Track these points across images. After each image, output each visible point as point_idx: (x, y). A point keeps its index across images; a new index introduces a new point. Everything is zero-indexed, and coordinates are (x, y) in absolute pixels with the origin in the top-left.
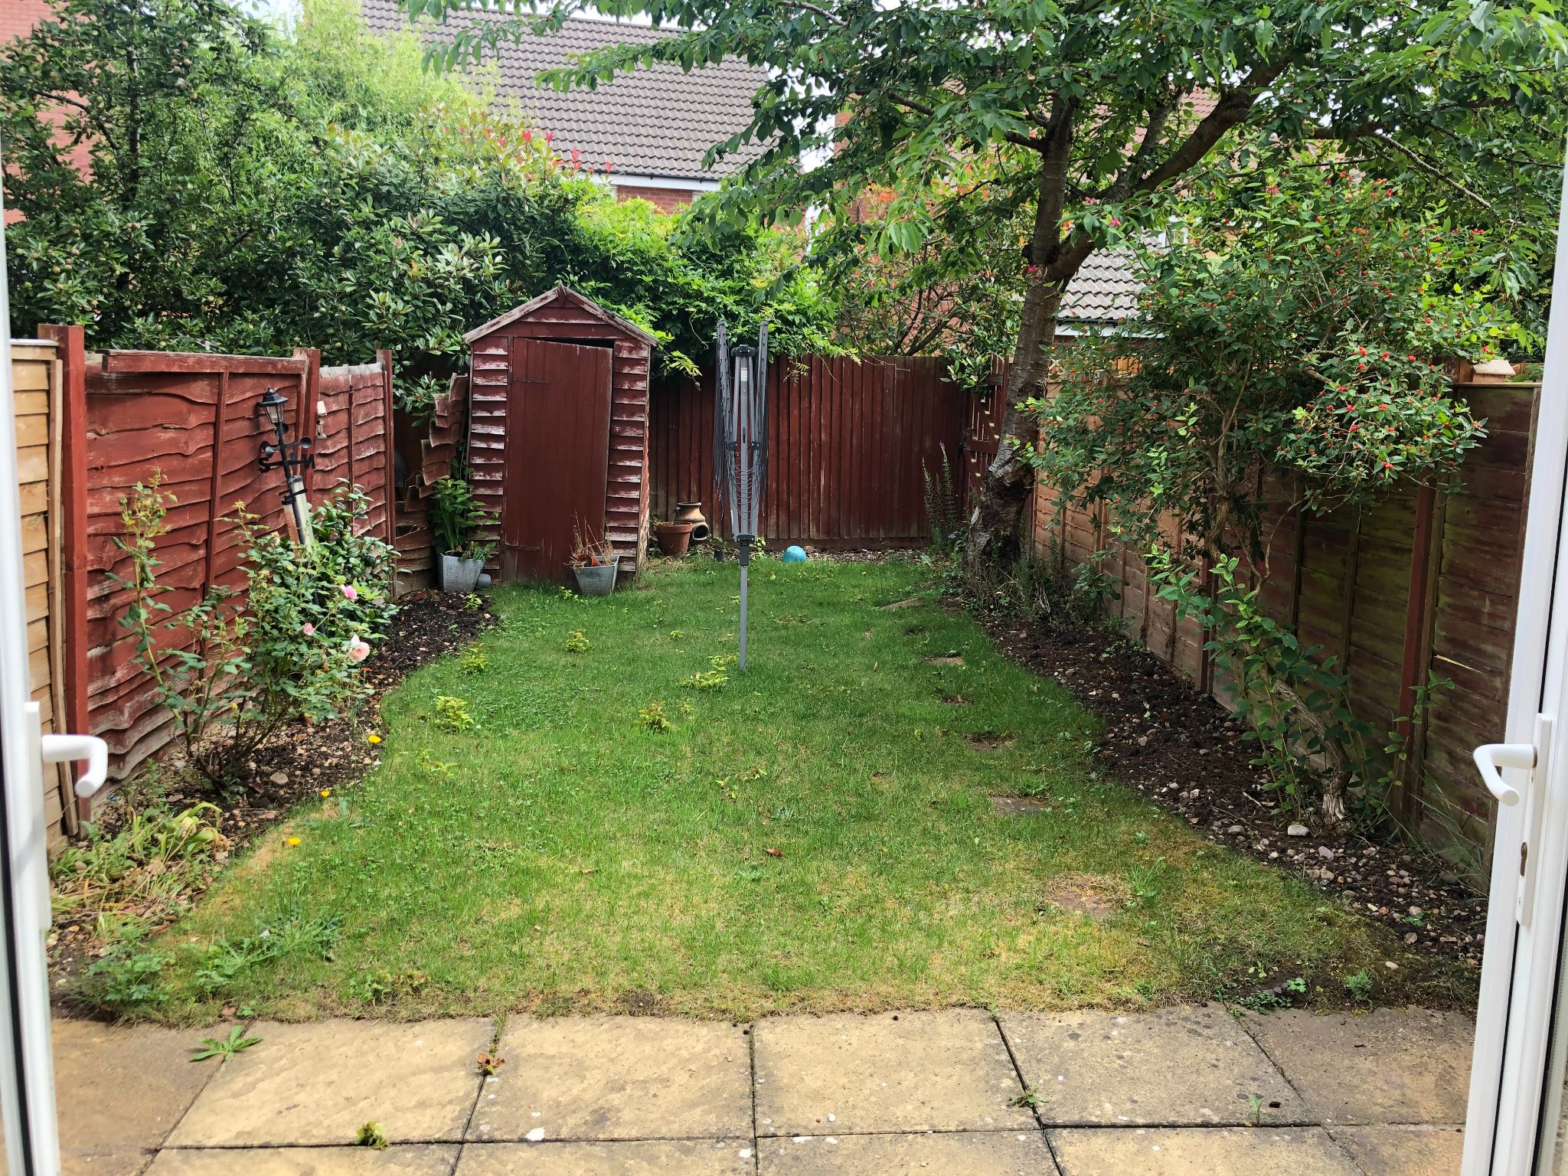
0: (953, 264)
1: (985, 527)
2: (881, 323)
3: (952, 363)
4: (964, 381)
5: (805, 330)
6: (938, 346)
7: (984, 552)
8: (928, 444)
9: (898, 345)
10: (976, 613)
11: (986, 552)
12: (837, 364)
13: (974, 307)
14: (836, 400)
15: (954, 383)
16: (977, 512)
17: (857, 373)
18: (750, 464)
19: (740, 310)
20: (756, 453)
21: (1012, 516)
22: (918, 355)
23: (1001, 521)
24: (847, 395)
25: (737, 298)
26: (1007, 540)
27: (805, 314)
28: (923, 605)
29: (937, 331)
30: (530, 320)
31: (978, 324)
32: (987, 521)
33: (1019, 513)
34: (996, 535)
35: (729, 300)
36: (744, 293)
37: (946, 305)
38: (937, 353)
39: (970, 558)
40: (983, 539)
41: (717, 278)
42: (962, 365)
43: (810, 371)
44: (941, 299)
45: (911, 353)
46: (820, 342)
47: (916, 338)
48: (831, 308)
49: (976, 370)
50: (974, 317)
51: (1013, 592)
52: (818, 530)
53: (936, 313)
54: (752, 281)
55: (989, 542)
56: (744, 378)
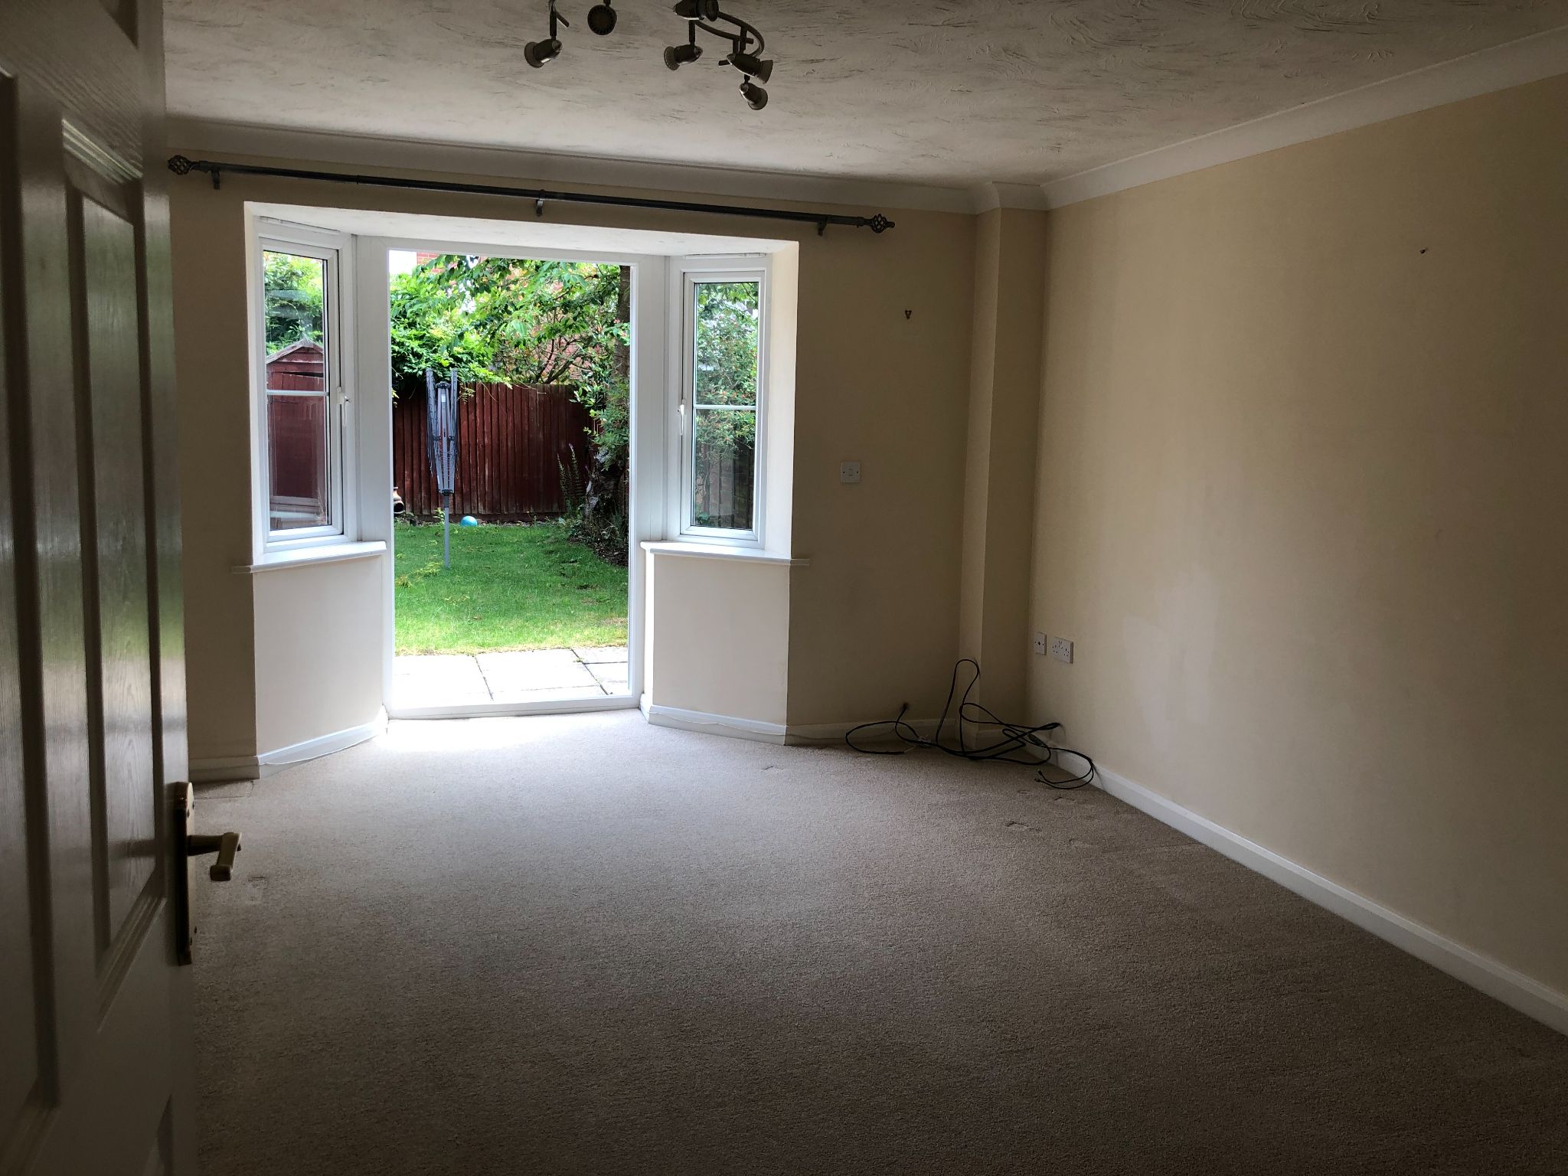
0: (570, 327)
1: (595, 494)
2: (525, 359)
3: (577, 389)
4: (585, 402)
5: (471, 365)
6: (567, 377)
7: (595, 509)
8: (563, 446)
9: (539, 376)
10: (590, 544)
11: (596, 509)
12: (494, 388)
13: (590, 351)
14: (495, 415)
15: (578, 403)
16: (590, 484)
17: (510, 396)
18: (448, 449)
19: (423, 351)
20: (452, 442)
21: (611, 487)
22: (553, 383)
23: (605, 490)
24: (503, 408)
25: (421, 342)
26: (609, 502)
27: (470, 354)
28: (557, 541)
29: (566, 367)
30: (284, 360)
31: (595, 363)
32: (597, 489)
33: (616, 485)
34: (602, 499)
35: (414, 344)
36: (425, 339)
37: (571, 349)
38: (567, 383)
39: (587, 513)
40: (594, 501)
41: (405, 328)
42: (584, 391)
43: (475, 394)
44: (568, 344)
45: (548, 382)
46: (482, 372)
47: (552, 372)
48: (490, 351)
49: (594, 394)
50: (591, 358)
51: (613, 532)
52: (484, 508)
53: (564, 355)
54: (430, 331)
55: (598, 503)
56: (444, 400)
